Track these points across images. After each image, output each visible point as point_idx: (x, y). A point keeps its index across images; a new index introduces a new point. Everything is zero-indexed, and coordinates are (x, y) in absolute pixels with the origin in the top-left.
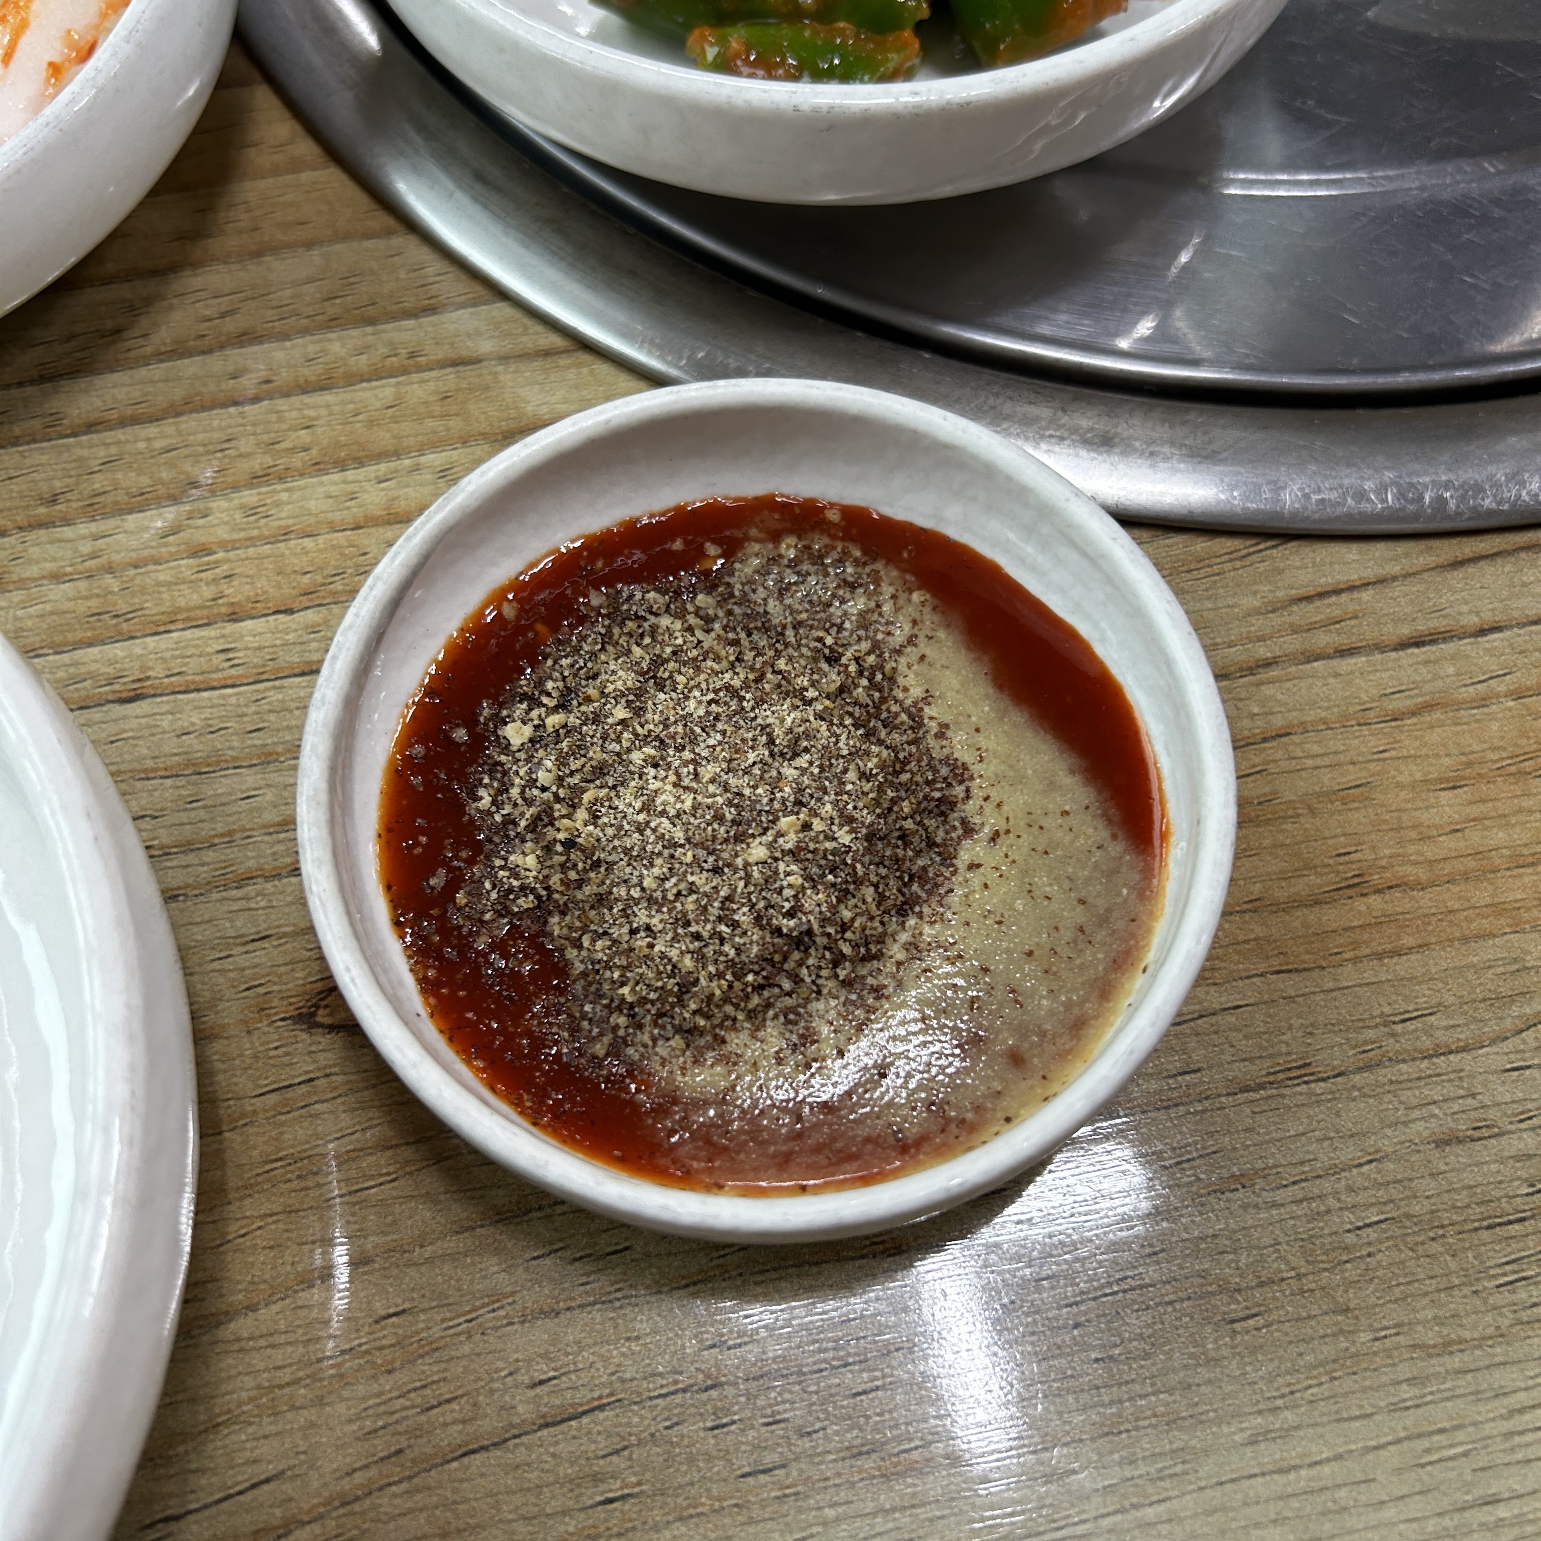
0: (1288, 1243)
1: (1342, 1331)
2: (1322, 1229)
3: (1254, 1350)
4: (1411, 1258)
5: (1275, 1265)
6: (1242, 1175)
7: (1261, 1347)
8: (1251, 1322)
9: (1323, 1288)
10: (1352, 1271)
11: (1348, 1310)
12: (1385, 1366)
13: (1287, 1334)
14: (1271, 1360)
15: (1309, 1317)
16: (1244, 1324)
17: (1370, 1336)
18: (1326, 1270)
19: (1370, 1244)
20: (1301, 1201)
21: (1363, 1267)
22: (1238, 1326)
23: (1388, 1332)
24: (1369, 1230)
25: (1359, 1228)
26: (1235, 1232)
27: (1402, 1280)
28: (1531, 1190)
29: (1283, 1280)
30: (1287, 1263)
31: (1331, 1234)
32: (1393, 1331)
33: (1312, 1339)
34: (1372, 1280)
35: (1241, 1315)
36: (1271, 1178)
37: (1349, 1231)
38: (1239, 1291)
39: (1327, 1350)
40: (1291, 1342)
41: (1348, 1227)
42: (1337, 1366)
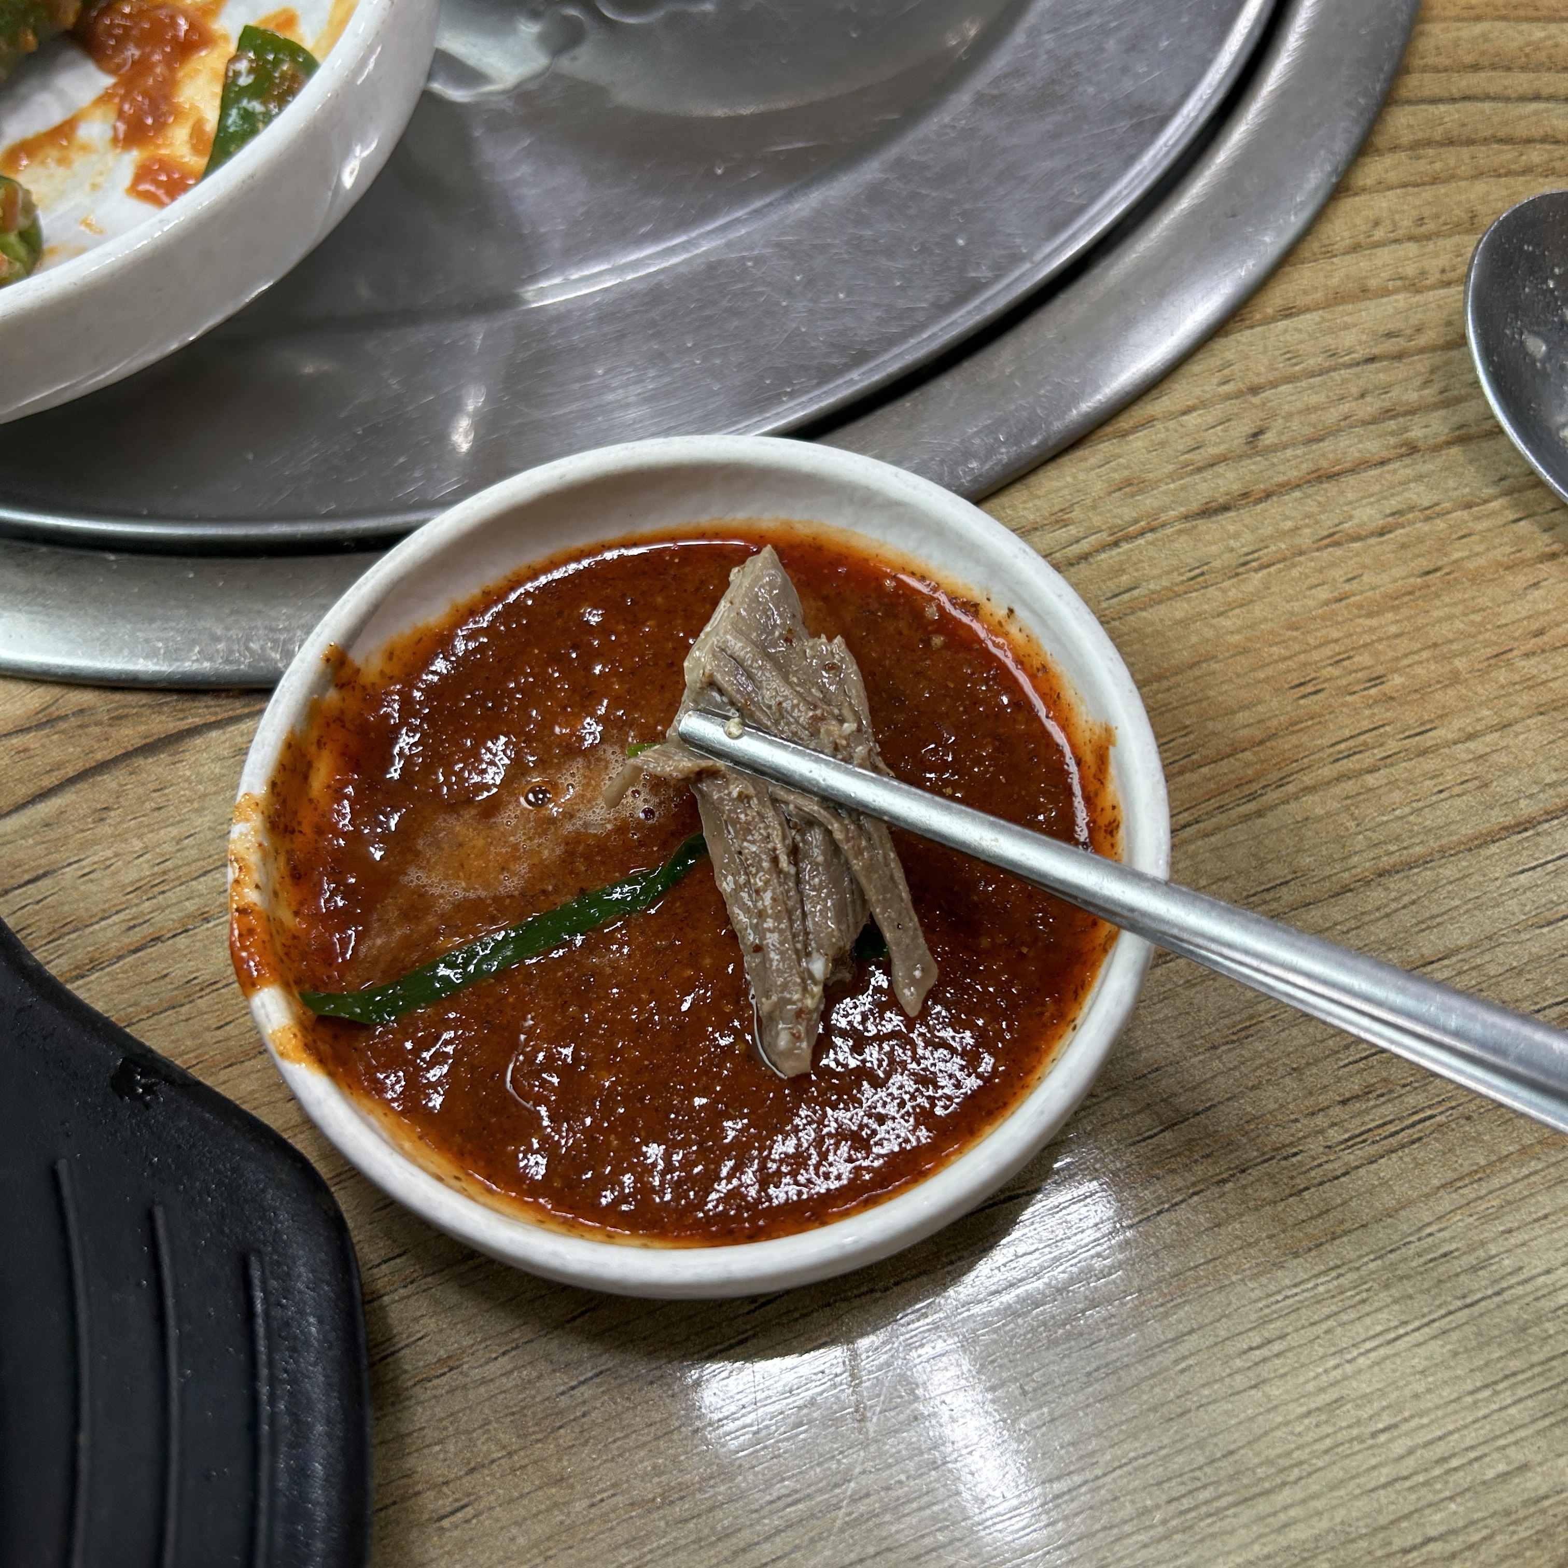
0: (498, 1420)
1: (556, 1505)
2: (534, 1397)
3: (462, 1546)
4: (628, 1409)
5: (485, 1448)
6: (449, 1357)
7: (471, 1540)
8: (459, 1515)
9: (536, 1462)
10: (566, 1436)
11: (562, 1479)
12: (602, 1532)
13: (498, 1520)
14: (483, 1551)
15: (522, 1496)
16: (453, 1519)
17: (585, 1503)
18: (538, 1441)
19: (584, 1402)
20: (512, 1371)
21: (577, 1430)
22: (446, 1523)
23: (605, 1495)
24: (583, 1388)
25: (573, 1388)
26: (441, 1420)
27: (619, 1435)
28: (752, 1307)
29: (493, 1461)
30: (498, 1442)
31: (542, 1402)
32: (610, 1493)
33: (525, 1519)
34: (587, 1441)
35: (448, 1509)
36: (479, 1354)
37: (563, 1393)
38: (446, 1483)
39: (540, 1529)
40: (502, 1528)
41: (562, 1388)
42: (551, 1544)
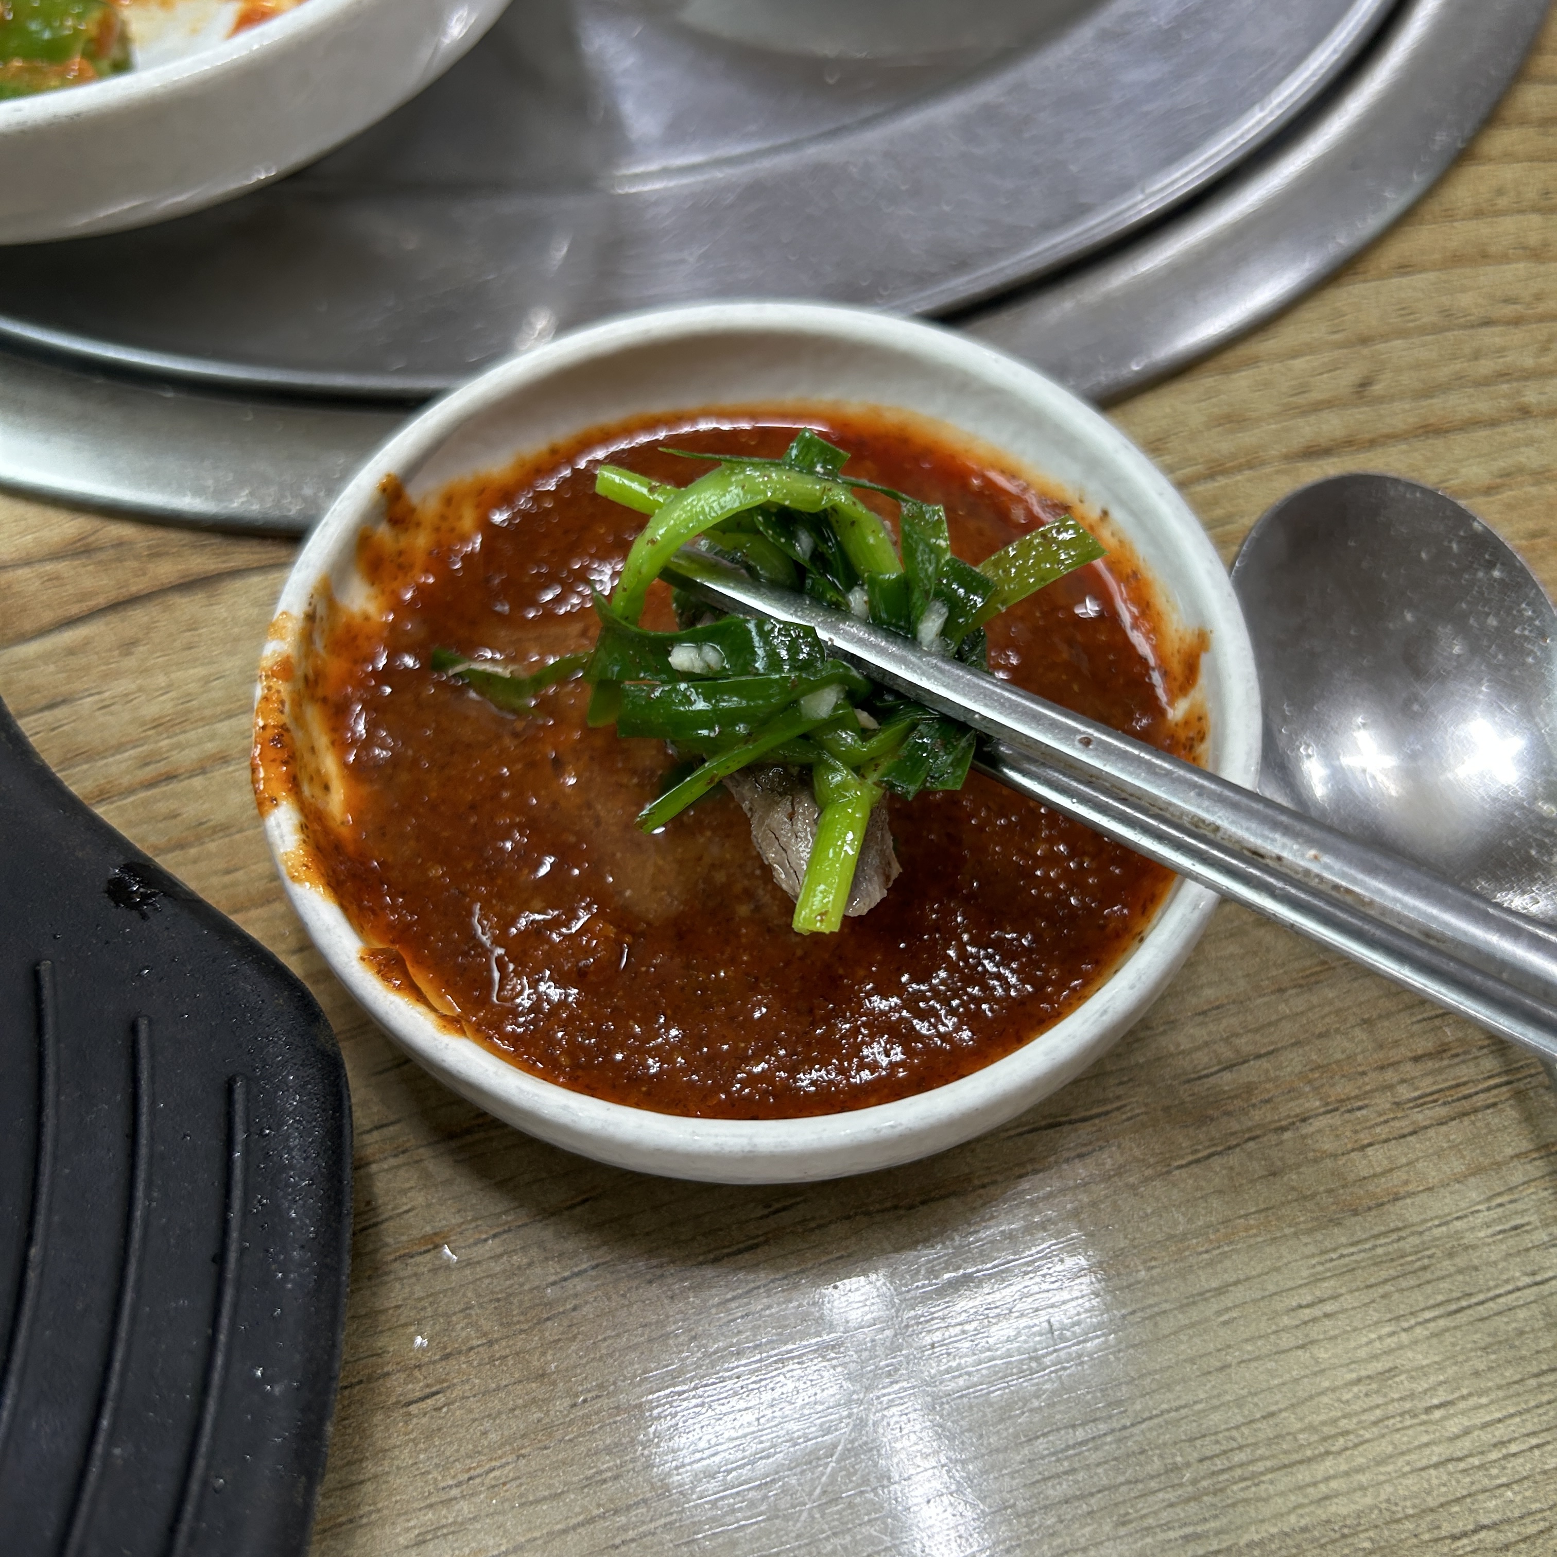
0: (481, 1306)
1: (534, 1401)
2: (522, 1285)
3: (429, 1436)
4: (623, 1306)
5: (464, 1334)
6: (436, 1234)
7: (439, 1429)
8: (430, 1402)
9: (517, 1354)
10: (552, 1330)
11: (543, 1375)
12: (583, 1435)
13: (470, 1411)
14: (451, 1443)
15: (498, 1389)
16: (422, 1405)
17: (567, 1402)
18: (522, 1331)
19: (576, 1295)
20: (501, 1256)
21: (566, 1323)
22: (413, 1409)
23: (590, 1395)
24: (576, 1280)
25: (565, 1279)
26: (420, 1299)
27: (609, 1333)
28: (766, 1212)
29: (472, 1348)
30: (478, 1328)
31: (531, 1290)
32: (593, 1394)
33: (499, 1413)
34: (575, 1337)
35: (418, 1394)
36: (468, 1234)
37: (554, 1283)
38: (419, 1367)
39: (516, 1425)
40: (474, 1420)
41: (553, 1278)
42: (526, 1442)
